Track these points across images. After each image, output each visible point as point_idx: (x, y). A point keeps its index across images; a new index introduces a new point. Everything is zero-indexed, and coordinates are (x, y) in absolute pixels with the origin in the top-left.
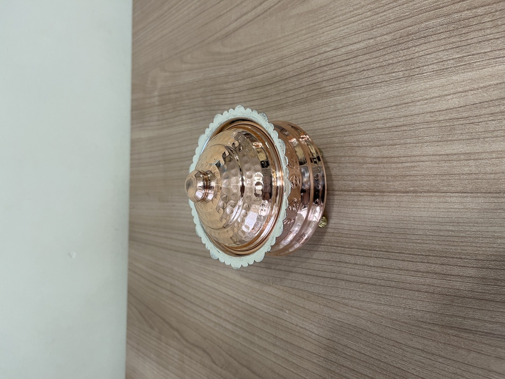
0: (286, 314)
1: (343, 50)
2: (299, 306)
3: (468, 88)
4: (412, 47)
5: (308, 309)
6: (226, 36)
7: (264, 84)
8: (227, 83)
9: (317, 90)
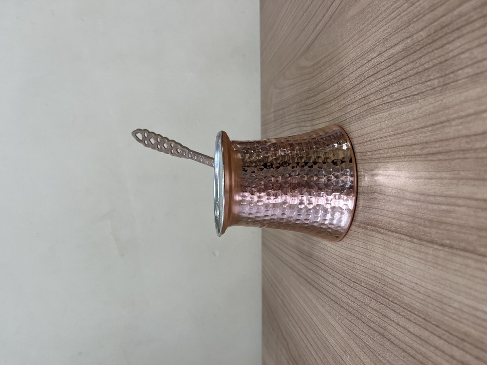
0: (347, 359)
1: (386, 55)
2: (357, 355)
6: (308, 49)
7: (331, 99)
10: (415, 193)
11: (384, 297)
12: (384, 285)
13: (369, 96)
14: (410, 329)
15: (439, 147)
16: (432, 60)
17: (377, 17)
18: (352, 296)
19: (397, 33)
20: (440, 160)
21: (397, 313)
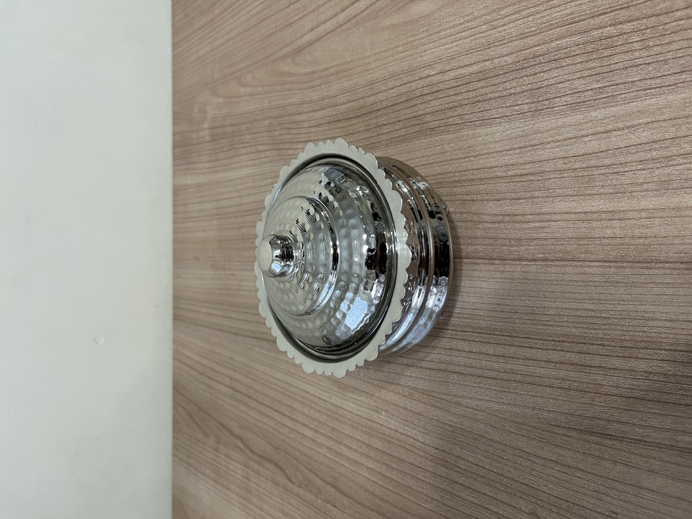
0: (382, 417)
1: (452, 74)
2: (399, 406)
3: (610, 127)
4: (539, 73)
5: (410, 410)
6: (299, 51)
7: (350, 116)
8: (300, 114)
9: (419, 127)
10: (497, 215)
13: (423, 116)
14: (488, 352)
15: (530, 168)
16: (521, 86)
17: (437, 33)
19: (469, 54)
20: (530, 180)
21: (469, 341)
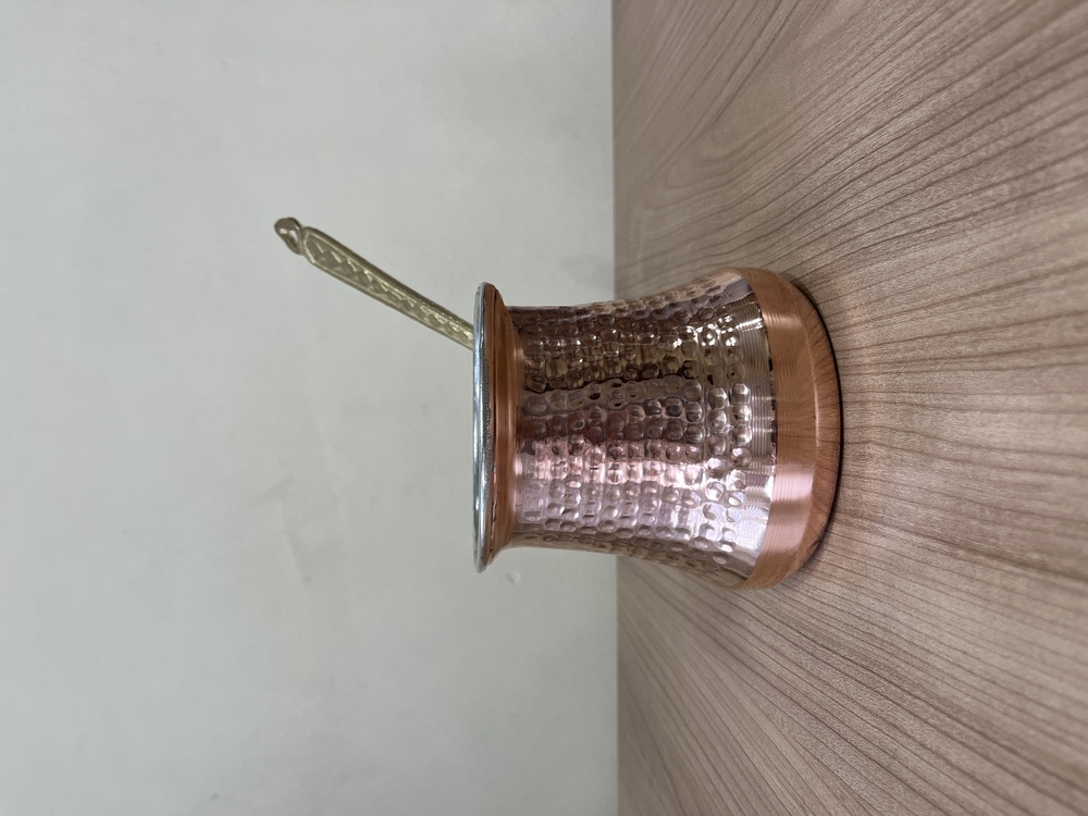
1: (891, 130)
6: (718, 118)
7: (769, 230)
8: (720, 229)
9: (850, 244)
10: (960, 444)
11: (891, 682)
12: (892, 654)
13: (854, 224)
14: (949, 757)
15: (1014, 338)
16: (997, 140)
17: (870, 46)
18: (819, 679)
19: (916, 80)
20: (1017, 368)
21: (921, 719)
